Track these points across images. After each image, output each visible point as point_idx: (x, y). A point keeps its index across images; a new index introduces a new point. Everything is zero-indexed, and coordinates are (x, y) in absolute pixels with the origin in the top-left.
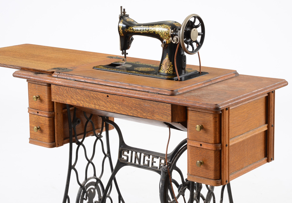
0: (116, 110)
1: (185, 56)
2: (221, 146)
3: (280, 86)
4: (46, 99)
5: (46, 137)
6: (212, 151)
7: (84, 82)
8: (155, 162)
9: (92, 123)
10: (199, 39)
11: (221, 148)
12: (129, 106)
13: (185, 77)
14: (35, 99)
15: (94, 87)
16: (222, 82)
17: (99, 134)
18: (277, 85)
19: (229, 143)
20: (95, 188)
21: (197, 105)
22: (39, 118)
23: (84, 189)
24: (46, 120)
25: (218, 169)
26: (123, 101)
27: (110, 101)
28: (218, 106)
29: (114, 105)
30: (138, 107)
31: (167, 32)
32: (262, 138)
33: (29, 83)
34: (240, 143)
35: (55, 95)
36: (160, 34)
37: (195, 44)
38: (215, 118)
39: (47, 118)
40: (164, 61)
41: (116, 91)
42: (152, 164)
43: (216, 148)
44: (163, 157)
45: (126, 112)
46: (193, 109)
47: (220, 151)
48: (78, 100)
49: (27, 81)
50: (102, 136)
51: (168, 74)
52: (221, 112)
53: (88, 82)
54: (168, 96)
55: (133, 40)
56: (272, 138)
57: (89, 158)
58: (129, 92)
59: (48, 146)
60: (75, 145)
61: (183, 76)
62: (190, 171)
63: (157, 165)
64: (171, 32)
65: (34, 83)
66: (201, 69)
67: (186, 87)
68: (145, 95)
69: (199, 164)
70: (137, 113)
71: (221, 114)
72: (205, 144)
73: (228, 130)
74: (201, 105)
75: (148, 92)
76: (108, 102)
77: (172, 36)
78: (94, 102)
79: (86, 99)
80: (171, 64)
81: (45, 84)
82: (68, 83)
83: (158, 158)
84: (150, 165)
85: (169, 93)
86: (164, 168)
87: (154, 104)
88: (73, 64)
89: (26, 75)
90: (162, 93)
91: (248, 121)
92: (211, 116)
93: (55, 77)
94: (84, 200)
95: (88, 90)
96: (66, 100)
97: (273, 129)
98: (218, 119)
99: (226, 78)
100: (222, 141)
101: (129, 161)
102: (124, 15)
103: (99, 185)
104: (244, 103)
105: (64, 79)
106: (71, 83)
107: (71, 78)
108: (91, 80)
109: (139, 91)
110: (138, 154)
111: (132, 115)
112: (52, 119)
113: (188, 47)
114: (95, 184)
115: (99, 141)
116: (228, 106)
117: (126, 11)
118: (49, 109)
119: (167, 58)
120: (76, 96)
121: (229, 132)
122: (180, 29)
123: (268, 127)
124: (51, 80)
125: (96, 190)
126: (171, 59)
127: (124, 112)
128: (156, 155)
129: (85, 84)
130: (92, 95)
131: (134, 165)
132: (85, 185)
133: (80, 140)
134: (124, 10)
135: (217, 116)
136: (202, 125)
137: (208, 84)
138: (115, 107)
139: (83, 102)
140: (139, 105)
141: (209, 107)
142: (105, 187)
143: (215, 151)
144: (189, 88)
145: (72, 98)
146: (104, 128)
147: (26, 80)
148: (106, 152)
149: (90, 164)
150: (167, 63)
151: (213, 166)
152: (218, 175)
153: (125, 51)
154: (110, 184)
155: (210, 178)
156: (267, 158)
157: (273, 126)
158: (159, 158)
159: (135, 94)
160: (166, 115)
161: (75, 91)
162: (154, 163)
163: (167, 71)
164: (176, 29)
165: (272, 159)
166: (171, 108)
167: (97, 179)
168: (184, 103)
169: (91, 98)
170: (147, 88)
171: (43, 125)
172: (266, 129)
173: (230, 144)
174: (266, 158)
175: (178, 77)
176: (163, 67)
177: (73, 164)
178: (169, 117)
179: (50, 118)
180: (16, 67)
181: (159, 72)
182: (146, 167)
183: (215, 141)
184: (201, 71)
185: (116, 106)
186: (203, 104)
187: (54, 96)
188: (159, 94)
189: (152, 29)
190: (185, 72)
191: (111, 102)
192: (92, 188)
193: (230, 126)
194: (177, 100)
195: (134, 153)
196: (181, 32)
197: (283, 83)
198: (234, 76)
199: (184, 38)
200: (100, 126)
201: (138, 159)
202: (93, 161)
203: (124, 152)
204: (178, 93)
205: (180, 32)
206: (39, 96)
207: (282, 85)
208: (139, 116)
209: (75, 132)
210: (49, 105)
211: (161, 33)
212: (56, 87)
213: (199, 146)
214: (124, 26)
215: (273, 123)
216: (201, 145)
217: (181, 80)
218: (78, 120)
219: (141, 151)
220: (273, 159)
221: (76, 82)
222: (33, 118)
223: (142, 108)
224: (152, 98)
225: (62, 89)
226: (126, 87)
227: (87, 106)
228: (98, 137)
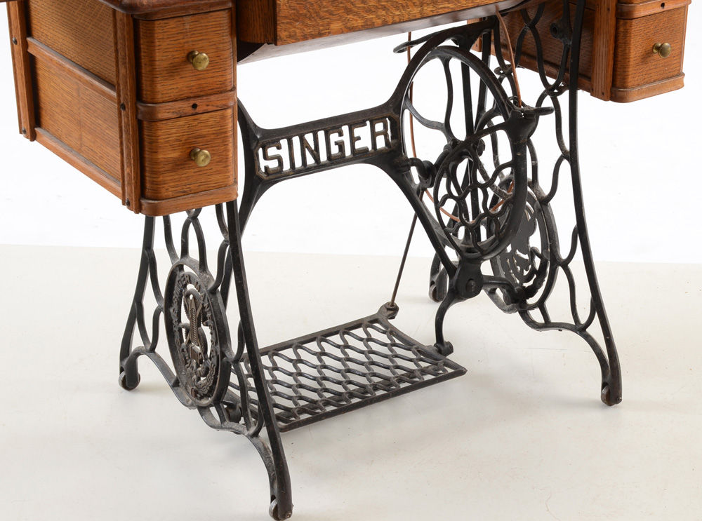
8: (359, 138)
24: (223, 118)
35: (290, 23)
44: (380, 115)
48: (369, 11)
63: (365, 142)
65: (184, 13)
81: (227, 5)
83: (366, 125)
84: (348, 152)
96: (329, 24)
101: (286, 167)
128: (359, 120)
139: (384, 13)
145: (348, 11)
155: (671, 74)
158: (368, 123)
182: (336, 161)
187: (288, 26)
195: (296, 140)
201: (311, 152)
213: (657, 10)
216: (663, 5)
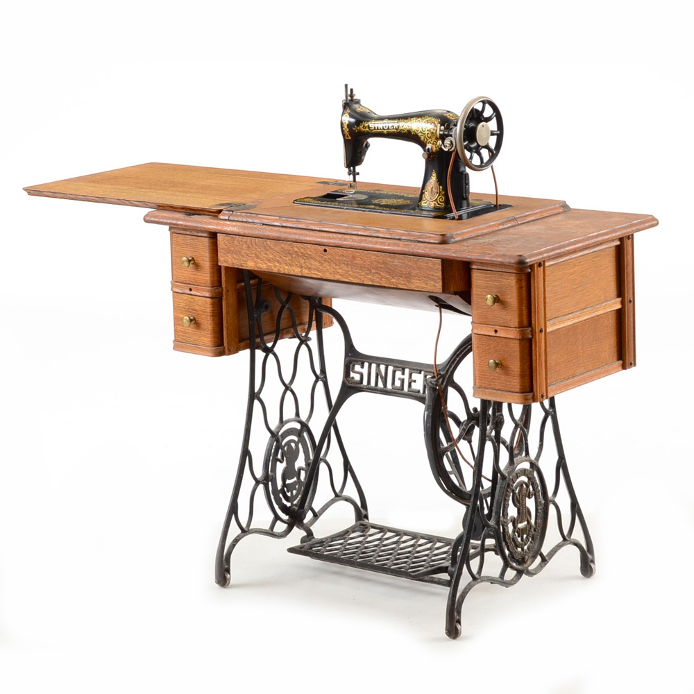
0: (341, 275)
1: (468, 174)
2: (532, 331)
3: (642, 226)
4: (206, 263)
5: (207, 337)
6: (515, 341)
7: (279, 226)
8: (415, 381)
9: (290, 310)
10: (492, 142)
11: (532, 335)
12: (365, 268)
13: (468, 213)
14: (186, 264)
15: (300, 234)
16: (536, 222)
17: (304, 334)
18: (636, 224)
19: (545, 326)
20: (299, 441)
21: (487, 258)
22: (192, 301)
23: (278, 441)
24: (206, 303)
25: (527, 373)
26: (354, 257)
27: (329, 259)
28: (522, 258)
29: (338, 267)
30: (381, 268)
31: (432, 131)
32: (611, 323)
33: (172, 234)
34: (568, 328)
36: (420, 134)
37: (485, 152)
38: (519, 280)
39: (209, 300)
40: (428, 183)
41: (340, 239)
42: (410, 385)
43: (522, 333)
44: (429, 370)
45: (360, 279)
46: (480, 267)
47: (530, 340)
48: (269, 261)
49: (170, 229)
50: (309, 339)
51: (436, 209)
52: (530, 270)
53: (286, 227)
54: (435, 245)
55: (369, 148)
56: (632, 324)
57: (287, 381)
58: (366, 240)
59: (210, 354)
60: (260, 354)
61: (464, 212)
62: (477, 381)
63: (418, 386)
64: (440, 130)
65: (184, 232)
66: (498, 199)
67: (469, 230)
68: (394, 245)
69: (494, 365)
70: (381, 279)
71: (529, 274)
72: (503, 329)
73: (543, 303)
74: (494, 257)
75: (399, 239)
76: (325, 261)
77: (443, 137)
78: (299, 262)
79: (284, 258)
80: (441, 190)
81: (205, 235)
82: (251, 228)
83: (420, 373)
84: (406, 389)
85: (438, 239)
86: (430, 382)
87: (410, 261)
88: (255, 196)
89: (169, 218)
90: (424, 240)
91: (582, 290)
92: (512, 278)
93: (225, 220)
94: (278, 463)
95: (289, 241)
96: (246, 261)
97: (632, 306)
98: (524, 284)
99: (545, 215)
100: (533, 322)
101: (365, 382)
102: (352, 100)
103: (305, 434)
104: (573, 256)
105: (243, 222)
106: (255, 228)
107: (256, 221)
108: (293, 221)
109: (383, 238)
110: (382, 367)
111: (370, 283)
112: (217, 300)
113: (471, 158)
114: (299, 434)
115: (304, 347)
116: (543, 258)
117: (354, 93)
118: (212, 282)
119: (433, 178)
120: (266, 254)
121: (545, 307)
122: (456, 125)
123: (623, 303)
124: (217, 224)
125: (300, 446)
126: (441, 181)
127: (356, 277)
128: (415, 368)
129: (281, 229)
130: (296, 249)
131: (375, 390)
132: (280, 434)
133: (270, 345)
134: (352, 90)
135: (524, 277)
136: (497, 296)
137: (510, 225)
138: (340, 271)
139: (278, 264)
140: (384, 263)
141: (506, 260)
142: (317, 441)
143: (521, 340)
144: (474, 230)
145: (258, 257)
146: (314, 323)
147: (167, 227)
148: (318, 372)
149: (289, 393)
150: (434, 189)
151: (519, 367)
152: (527, 384)
153: (354, 169)
154: (326, 434)
155: (513, 390)
156: (623, 361)
157: (633, 302)
158: (423, 372)
159: (376, 243)
160: (433, 280)
161: (263, 244)
162: (413, 384)
163: (434, 204)
164: (448, 125)
165: (631, 364)
166: (440, 267)
167: (301, 422)
168: (464, 256)
169: (294, 256)
170: (398, 232)
171: (201, 313)
172: (619, 306)
173: (549, 330)
174: (621, 362)
175: (456, 214)
176: (427, 195)
177: (256, 389)
178: (437, 283)
179: (214, 300)
180: (149, 204)
181: (419, 206)
182: (397, 392)
183: (520, 322)
184: (499, 203)
185: (340, 268)
186: (497, 256)
187: (224, 255)
188: (419, 242)
189: (404, 125)
190: (468, 205)
191: (332, 261)
192: (293, 441)
193: (547, 296)
194: (451, 252)
195: (374, 366)
196: (458, 130)
197: (649, 222)
198: (562, 210)
199: (464, 141)
200: (306, 319)
201: (382, 378)
202: (293, 387)
203: (354, 366)
204: (453, 240)
205: (456, 130)
206: (193, 258)
207: (647, 225)
208: (384, 285)
209: (260, 328)
210: (212, 273)
211: (421, 132)
212: (228, 238)
213: (493, 334)
214: (353, 120)
215: (631, 296)
216: (496, 331)
217: (460, 218)
218: (264, 305)
219: (387, 362)
220: (633, 364)
221: (264, 226)
222: (181, 301)
223: (389, 269)
224: (406, 249)
225: (238, 241)
226: (360, 233)
227: (286, 272)
228: (303, 339)
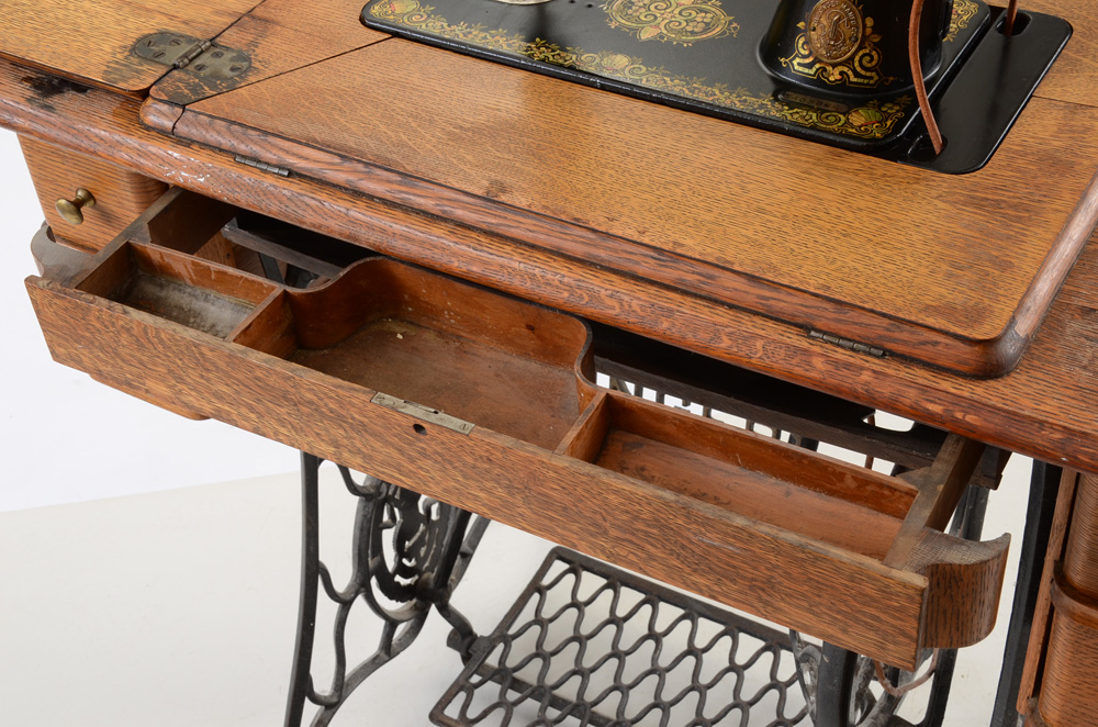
80: (869, 31)
163: (841, 73)
